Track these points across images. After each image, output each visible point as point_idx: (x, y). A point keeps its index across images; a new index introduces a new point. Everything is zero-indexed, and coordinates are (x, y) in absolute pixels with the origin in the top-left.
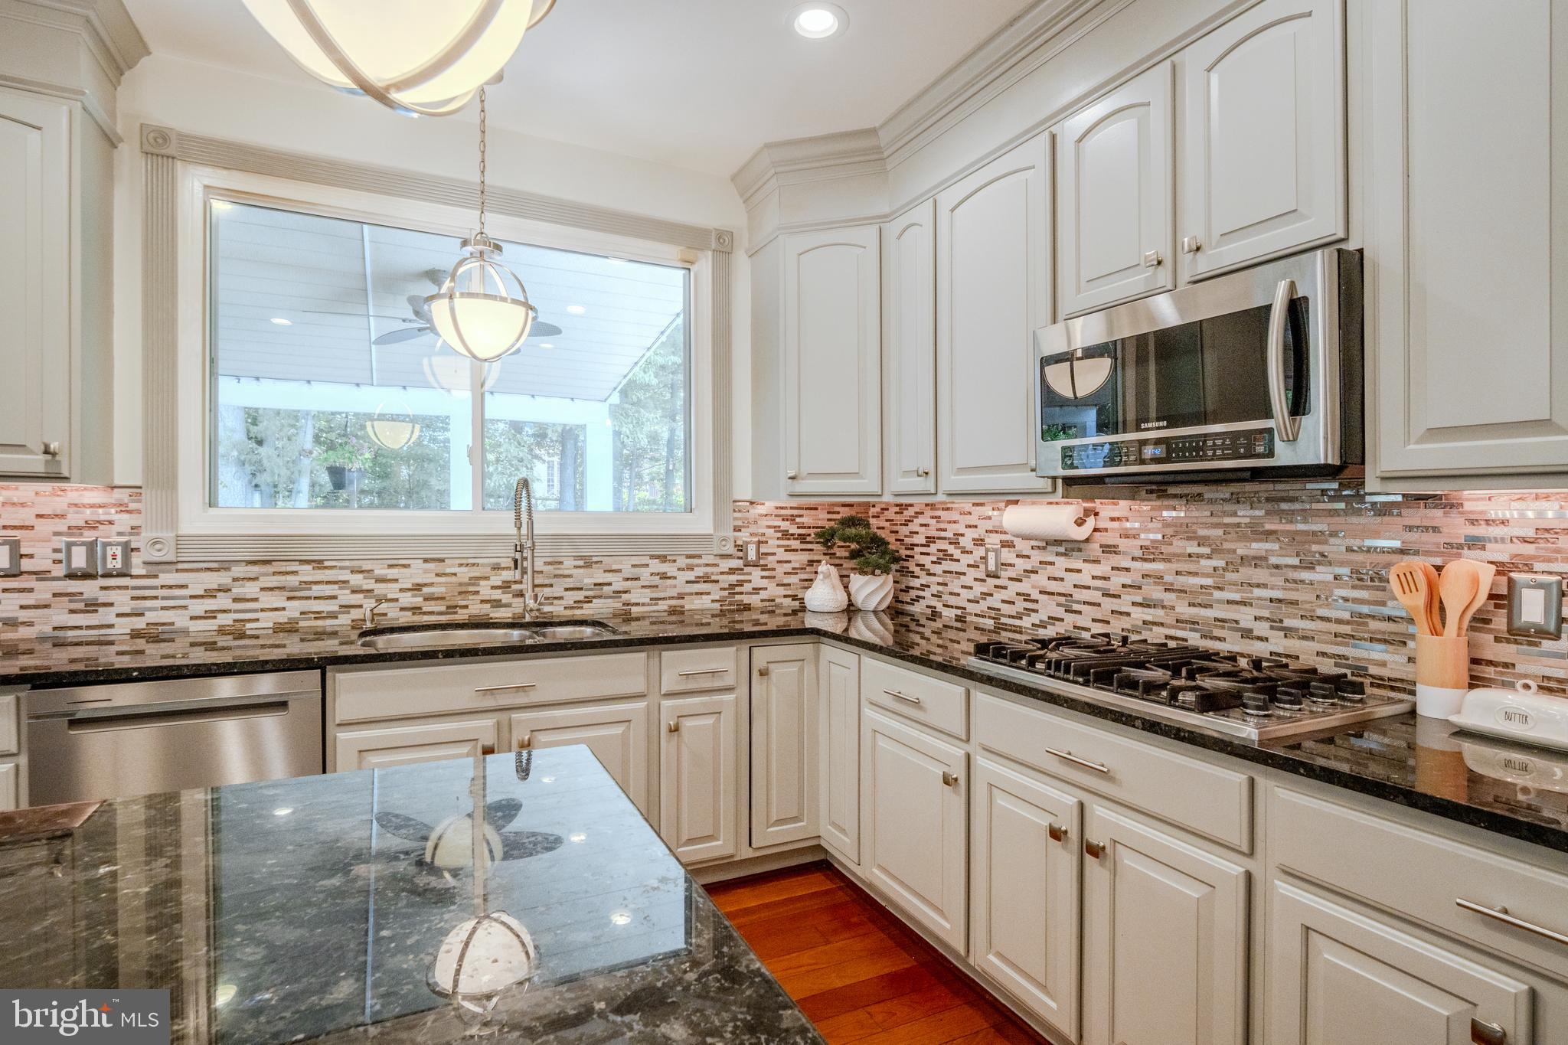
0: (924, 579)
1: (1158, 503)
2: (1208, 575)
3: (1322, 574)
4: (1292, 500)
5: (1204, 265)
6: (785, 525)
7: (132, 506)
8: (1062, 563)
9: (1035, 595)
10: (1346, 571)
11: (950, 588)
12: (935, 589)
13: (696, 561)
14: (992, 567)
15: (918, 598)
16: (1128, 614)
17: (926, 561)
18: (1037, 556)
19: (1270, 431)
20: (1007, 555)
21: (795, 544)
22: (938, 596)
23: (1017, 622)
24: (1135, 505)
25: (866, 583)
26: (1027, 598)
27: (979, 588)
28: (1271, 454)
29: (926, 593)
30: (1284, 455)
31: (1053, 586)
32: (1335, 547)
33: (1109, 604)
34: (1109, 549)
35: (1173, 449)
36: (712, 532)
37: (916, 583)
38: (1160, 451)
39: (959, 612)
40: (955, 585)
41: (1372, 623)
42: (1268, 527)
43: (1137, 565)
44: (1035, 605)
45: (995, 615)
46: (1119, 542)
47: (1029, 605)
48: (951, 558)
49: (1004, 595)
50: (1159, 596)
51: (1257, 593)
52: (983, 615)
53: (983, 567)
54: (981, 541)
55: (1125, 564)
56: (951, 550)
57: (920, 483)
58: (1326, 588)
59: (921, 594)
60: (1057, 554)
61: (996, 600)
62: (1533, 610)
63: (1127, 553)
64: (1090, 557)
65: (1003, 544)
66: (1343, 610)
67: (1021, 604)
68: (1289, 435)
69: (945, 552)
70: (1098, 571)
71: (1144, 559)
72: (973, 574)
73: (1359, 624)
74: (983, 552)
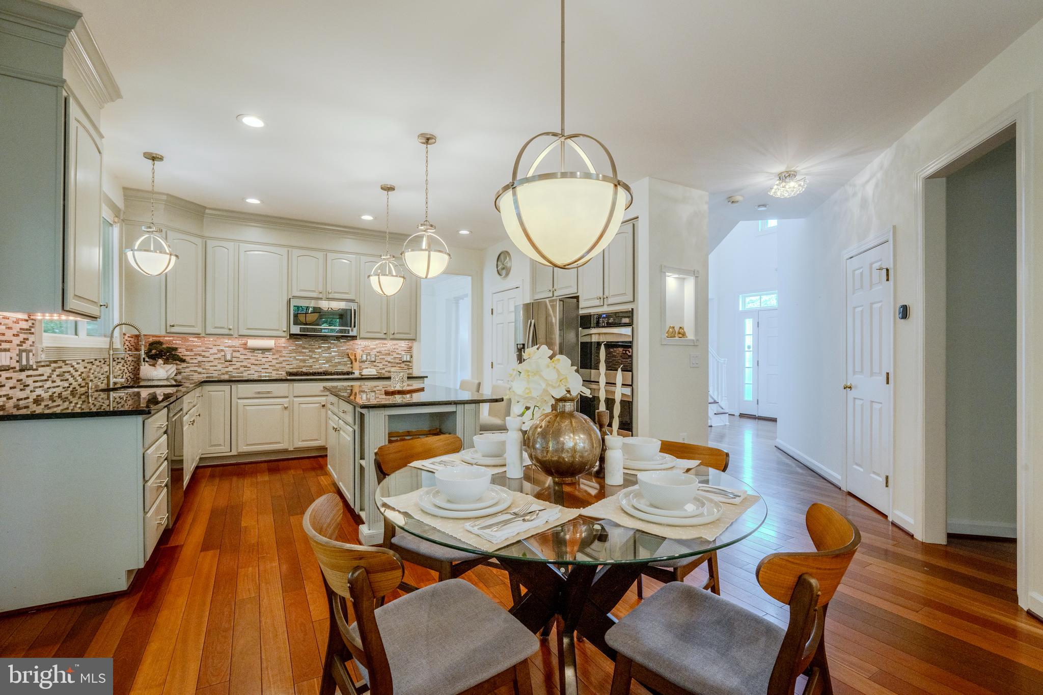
0: (187, 365)
1: (295, 340)
2: (307, 356)
3: (333, 354)
4: (327, 340)
6: (129, 345)
8: (261, 355)
9: (249, 365)
10: (337, 353)
11: (203, 367)
12: (194, 369)
13: (119, 361)
14: (229, 358)
15: (181, 373)
16: (285, 367)
17: (189, 358)
18: (249, 354)
19: (349, 330)
20: (235, 354)
22: (196, 371)
23: (241, 375)
26: (245, 367)
27: (220, 366)
28: (349, 333)
30: (351, 334)
31: (257, 362)
32: (335, 349)
33: (278, 366)
34: (278, 351)
37: (183, 367)
38: (326, 331)
39: (208, 375)
40: (207, 366)
41: (342, 363)
42: (322, 345)
43: (288, 355)
44: (249, 369)
45: (229, 373)
46: (282, 349)
47: (246, 369)
48: (204, 357)
49: (234, 367)
50: (295, 362)
51: (320, 359)
52: (223, 374)
53: (223, 358)
54: (222, 350)
55: (284, 355)
56: (203, 354)
57: (226, 332)
58: (333, 357)
59: (183, 371)
60: (259, 353)
61: (230, 369)
62: (364, 358)
63: (284, 353)
64: (271, 353)
65: (234, 351)
66: (337, 361)
67: (242, 369)
68: (352, 330)
69: (200, 355)
70: (275, 357)
71: (290, 353)
72: (217, 361)
73: (339, 363)
74: (223, 353)
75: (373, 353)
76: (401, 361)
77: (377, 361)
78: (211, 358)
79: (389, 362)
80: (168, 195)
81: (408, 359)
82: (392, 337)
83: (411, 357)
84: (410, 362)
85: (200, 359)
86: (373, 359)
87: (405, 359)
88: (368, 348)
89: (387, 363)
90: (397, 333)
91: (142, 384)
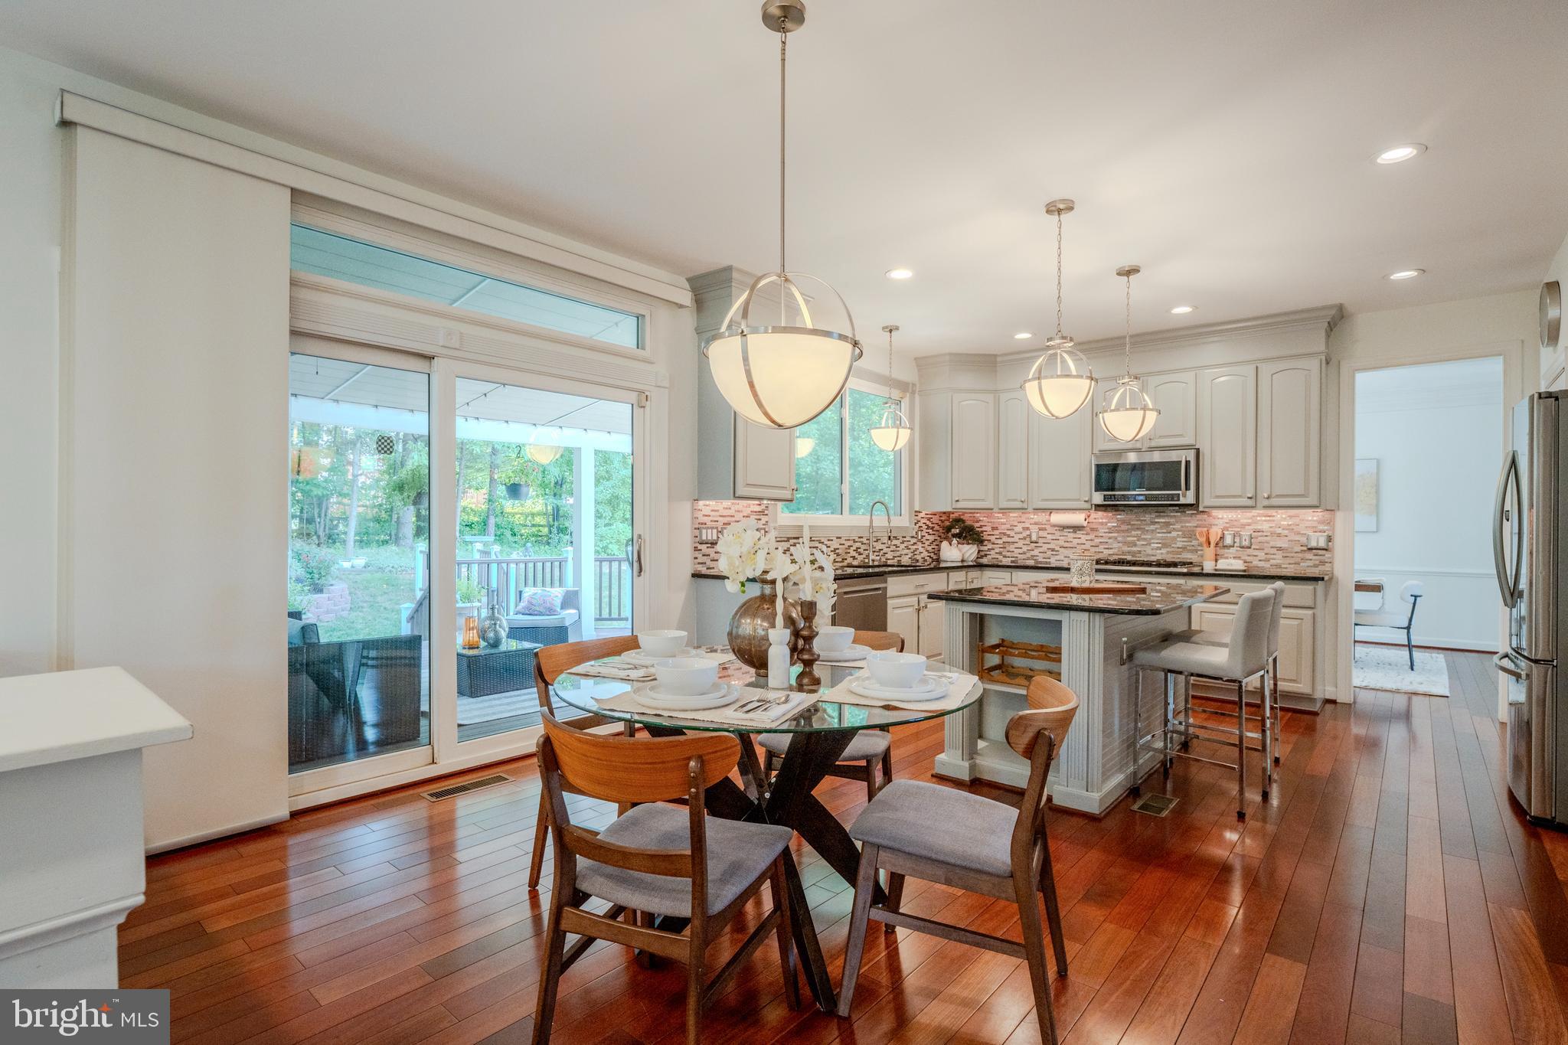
0: (990, 546)
1: (1115, 513)
2: (1134, 537)
3: (1174, 534)
4: (1164, 512)
5: (1153, 444)
6: (928, 523)
7: (766, 512)
8: (1071, 535)
9: (1057, 549)
10: (1180, 533)
11: (1008, 548)
12: (997, 550)
13: (905, 539)
14: (1034, 538)
15: (986, 555)
16: (1102, 552)
17: (992, 538)
18: (1058, 533)
19: (1181, 493)
20: (1042, 534)
21: (930, 531)
22: (1000, 553)
23: (1048, 560)
24: (1105, 514)
25: (970, 548)
26: (1053, 550)
27: (1025, 548)
28: (1179, 500)
29: (992, 552)
30: (1182, 501)
31: (1066, 545)
32: (1177, 526)
33: (1093, 550)
34: (1092, 530)
35: (1148, 497)
36: (908, 525)
37: (985, 548)
38: (1142, 498)
39: (1013, 559)
40: (1011, 548)
41: (1188, 548)
42: (1156, 520)
43: (1107, 534)
44: (1057, 553)
45: (1035, 558)
46: (1099, 527)
47: (1054, 553)
48: (1009, 536)
49: (1041, 550)
50: (1116, 545)
51: (1152, 541)
52: (1028, 559)
53: (1028, 539)
54: (1028, 529)
55: (1101, 535)
56: (1008, 532)
57: (1018, 505)
58: (1174, 539)
59: (988, 553)
60: (1069, 532)
61: (1036, 552)
62: (1228, 540)
63: (1102, 531)
64: (1085, 532)
65: (1040, 529)
66: (1180, 544)
67: (1049, 553)
68: (1184, 496)
69: (1004, 534)
70: (1089, 537)
71: (1109, 533)
72: (1022, 542)
73: (1184, 548)
74: (1028, 533)
75: (1246, 533)
76: (1305, 548)
77: (1253, 547)
78: (1016, 539)
79: (1280, 549)
80: (950, 354)
81: (1322, 543)
82: (1266, 503)
83: (1329, 539)
84: (1326, 550)
85: (1005, 539)
86: (1246, 543)
87: (1313, 544)
88: (1235, 523)
89: (1274, 551)
90: (1278, 496)
91: (943, 565)
